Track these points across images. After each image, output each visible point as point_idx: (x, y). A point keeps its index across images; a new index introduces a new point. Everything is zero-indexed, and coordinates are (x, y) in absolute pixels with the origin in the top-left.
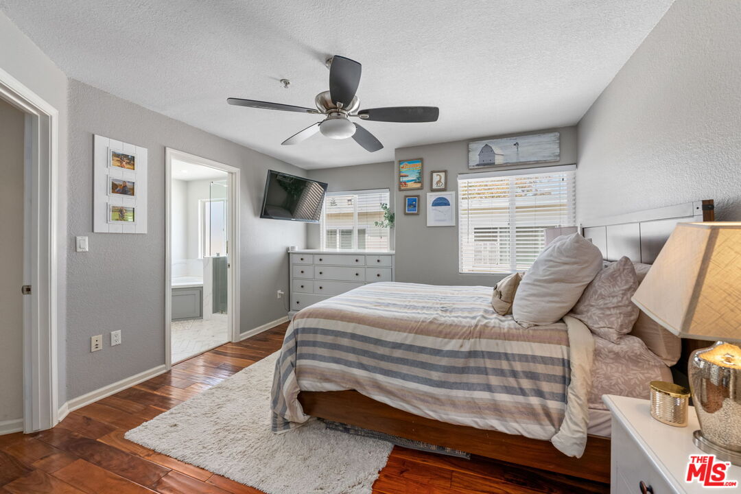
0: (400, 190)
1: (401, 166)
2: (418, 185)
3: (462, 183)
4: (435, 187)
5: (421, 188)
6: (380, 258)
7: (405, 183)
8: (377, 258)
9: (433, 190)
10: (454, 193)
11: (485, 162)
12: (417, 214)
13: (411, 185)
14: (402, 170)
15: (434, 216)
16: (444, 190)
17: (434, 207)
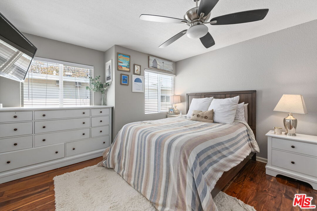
0: (118, 70)
1: (119, 56)
2: (128, 70)
3: (146, 73)
4: (136, 72)
5: (129, 71)
6: (102, 110)
7: (121, 66)
8: (100, 110)
9: (134, 74)
10: (143, 77)
11: (154, 66)
12: (128, 85)
13: (124, 68)
14: (119, 58)
15: (136, 87)
16: (140, 75)
17: (135, 83)
